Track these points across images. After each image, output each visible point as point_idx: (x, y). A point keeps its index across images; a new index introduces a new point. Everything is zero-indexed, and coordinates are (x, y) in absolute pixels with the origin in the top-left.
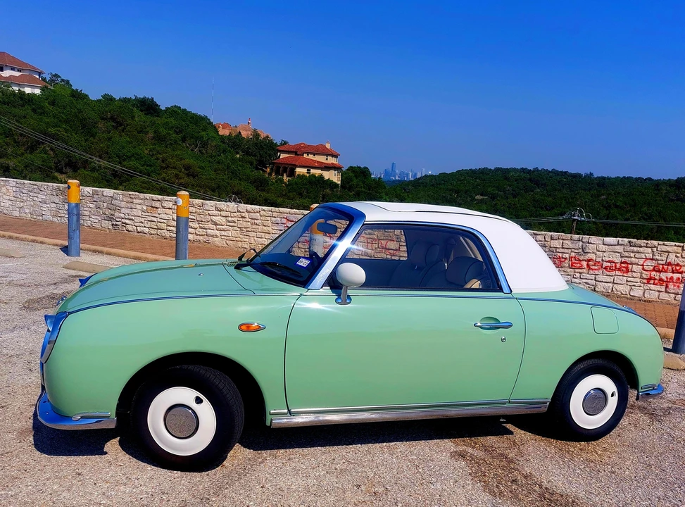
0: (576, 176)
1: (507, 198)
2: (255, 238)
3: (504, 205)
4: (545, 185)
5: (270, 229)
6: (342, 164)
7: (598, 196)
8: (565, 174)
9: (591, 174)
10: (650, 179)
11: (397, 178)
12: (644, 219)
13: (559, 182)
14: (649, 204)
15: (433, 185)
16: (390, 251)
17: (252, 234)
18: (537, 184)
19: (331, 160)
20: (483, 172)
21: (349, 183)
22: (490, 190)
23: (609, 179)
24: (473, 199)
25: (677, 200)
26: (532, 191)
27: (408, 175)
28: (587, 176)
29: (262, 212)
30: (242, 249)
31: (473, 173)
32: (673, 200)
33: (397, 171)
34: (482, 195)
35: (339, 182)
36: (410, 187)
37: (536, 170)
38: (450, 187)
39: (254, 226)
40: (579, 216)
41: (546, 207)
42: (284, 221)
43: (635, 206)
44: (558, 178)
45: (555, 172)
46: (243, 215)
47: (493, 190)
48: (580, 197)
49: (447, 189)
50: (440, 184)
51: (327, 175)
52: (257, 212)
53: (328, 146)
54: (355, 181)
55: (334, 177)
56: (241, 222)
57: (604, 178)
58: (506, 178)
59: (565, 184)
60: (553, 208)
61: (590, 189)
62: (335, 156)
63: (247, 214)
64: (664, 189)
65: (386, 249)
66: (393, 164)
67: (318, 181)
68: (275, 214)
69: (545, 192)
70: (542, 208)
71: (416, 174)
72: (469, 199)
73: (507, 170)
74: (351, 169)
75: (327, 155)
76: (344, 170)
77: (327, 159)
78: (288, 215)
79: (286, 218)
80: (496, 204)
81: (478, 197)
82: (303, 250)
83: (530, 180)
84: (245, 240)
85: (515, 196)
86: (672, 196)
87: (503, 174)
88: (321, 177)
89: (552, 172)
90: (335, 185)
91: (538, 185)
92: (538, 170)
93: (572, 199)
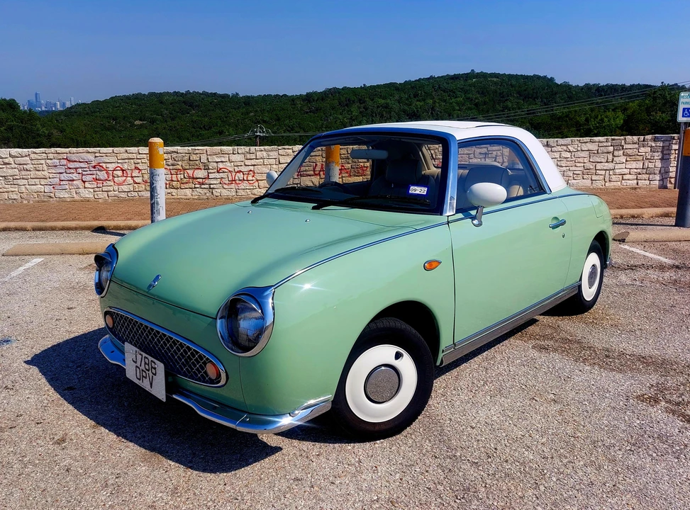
0: (225, 97)
1: (166, 121)
2: (27, 186)
3: (165, 128)
4: (198, 106)
5: (46, 173)
7: (248, 113)
8: (215, 94)
9: (237, 94)
10: (285, 95)
11: (43, 109)
12: (288, 131)
13: (211, 103)
14: (289, 117)
15: (87, 114)
16: (198, 180)
17: (20, 182)
18: (191, 105)
20: (137, 98)
22: (148, 114)
23: (253, 97)
24: (133, 125)
25: (310, 112)
26: (188, 113)
27: (55, 105)
28: (233, 96)
29: (33, 156)
30: (10, 201)
31: (127, 99)
32: (307, 113)
33: (42, 102)
34: (141, 120)
36: (62, 117)
37: (188, 92)
38: (107, 114)
39: (23, 173)
40: (260, 132)
41: (204, 127)
42: (64, 162)
43: (278, 120)
44: (210, 99)
45: (205, 94)
46: (6, 161)
47: (151, 115)
48: (233, 115)
49: (104, 117)
50: (95, 112)
52: (26, 156)
54: (3, 114)
56: (5, 170)
57: (248, 97)
58: (162, 103)
59: (217, 105)
60: (210, 128)
61: (239, 108)
63: (11, 159)
64: (299, 103)
65: (193, 178)
66: (36, 94)
68: (51, 156)
69: (200, 113)
70: (201, 128)
71: (64, 104)
72: (128, 125)
73: (161, 95)
78: (69, 155)
79: (67, 159)
80: (157, 128)
81: (137, 122)
82: (92, 190)
83: (184, 102)
84: (13, 189)
85: (173, 119)
86: (306, 109)
87: (159, 98)
89: (202, 94)
91: (192, 107)
92: (190, 93)
93: (226, 118)
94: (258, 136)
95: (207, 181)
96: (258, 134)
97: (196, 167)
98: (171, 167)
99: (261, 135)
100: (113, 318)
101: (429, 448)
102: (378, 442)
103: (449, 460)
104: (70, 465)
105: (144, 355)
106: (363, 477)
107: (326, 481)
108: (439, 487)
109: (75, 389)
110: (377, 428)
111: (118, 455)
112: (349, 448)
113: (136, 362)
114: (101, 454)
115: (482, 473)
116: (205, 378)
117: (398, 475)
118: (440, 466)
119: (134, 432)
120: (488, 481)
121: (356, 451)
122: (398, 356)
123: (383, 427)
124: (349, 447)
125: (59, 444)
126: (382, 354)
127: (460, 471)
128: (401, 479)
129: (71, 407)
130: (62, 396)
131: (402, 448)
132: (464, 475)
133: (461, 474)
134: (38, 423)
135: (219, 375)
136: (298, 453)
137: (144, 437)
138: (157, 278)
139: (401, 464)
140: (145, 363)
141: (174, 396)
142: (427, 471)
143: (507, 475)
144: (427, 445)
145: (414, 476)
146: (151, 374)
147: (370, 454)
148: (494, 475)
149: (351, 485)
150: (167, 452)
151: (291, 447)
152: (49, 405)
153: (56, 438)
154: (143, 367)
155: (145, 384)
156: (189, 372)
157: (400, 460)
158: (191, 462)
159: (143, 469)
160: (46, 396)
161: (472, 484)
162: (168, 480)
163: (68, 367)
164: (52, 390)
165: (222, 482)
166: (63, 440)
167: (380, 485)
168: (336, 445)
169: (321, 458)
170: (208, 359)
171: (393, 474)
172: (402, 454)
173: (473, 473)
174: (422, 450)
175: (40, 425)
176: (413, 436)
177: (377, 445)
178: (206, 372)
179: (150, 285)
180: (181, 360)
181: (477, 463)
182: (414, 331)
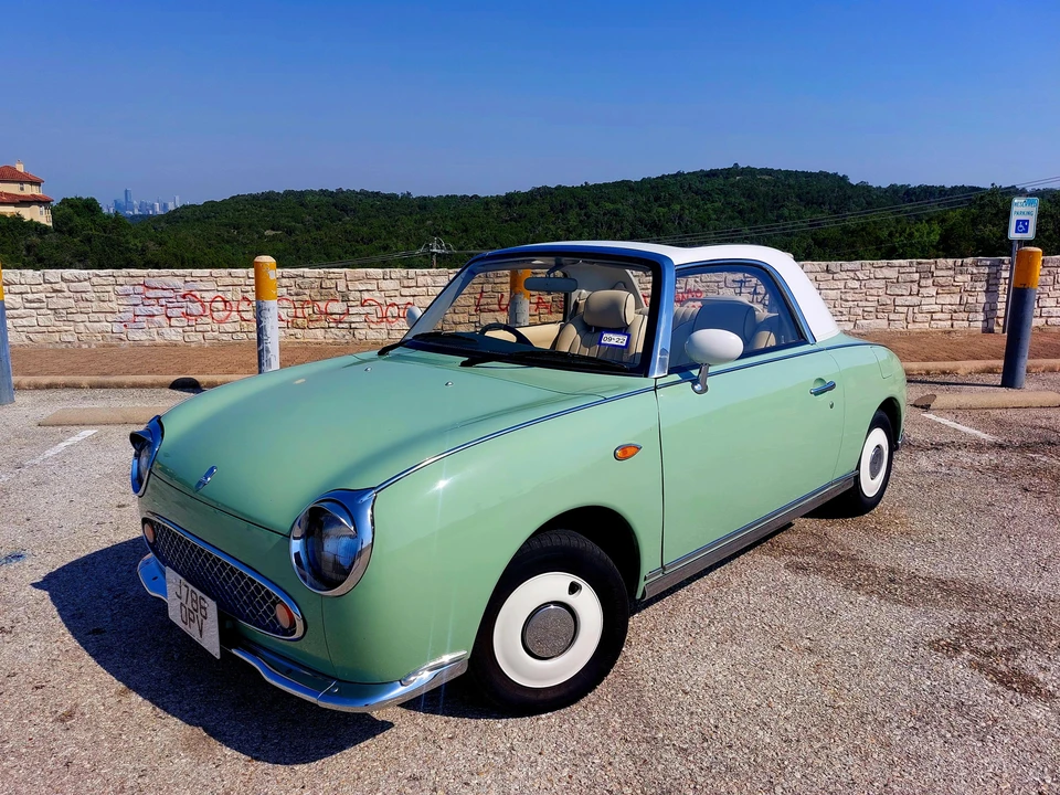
0: (391, 197)
1: (309, 231)
2: (88, 324)
3: (307, 241)
4: (354, 210)
5: (113, 304)
6: (49, 196)
7: (423, 221)
8: (378, 194)
9: (409, 194)
10: (476, 197)
11: (136, 212)
12: (479, 245)
13: (372, 206)
14: (482, 227)
15: (198, 220)
16: (334, 316)
17: (79, 317)
18: (344, 210)
19: (30, 190)
20: (269, 197)
21: (66, 224)
22: (283, 221)
23: (431, 199)
24: (262, 236)
25: (511, 220)
26: (340, 220)
27: (153, 207)
28: (403, 196)
29: (95, 279)
30: (64, 345)
31: (254, 200)
32: (507, 221)
33: (135, 202)
34: (273, 229)
35: (51, 224)
36: (163, 224)
37: (340, 191)
38: (226, 221)
39: (83, 304)
40: (437, 248)
41: (362, 239)
42: (140, 289)
43: (466, 231)
44: (370, 201)
45: (364, 193)
46: (57, 287)
47: (288, 221)
48: (402, 224)
49: (221, 224)
50: (208, 217)
51: (28, 214)
52: (85, 280)
53: (20, 168)
54: (77, 220)
55: (39, 216)
56: (54, 299)
57: (424, 198)
58: (302, 205)
59: (380, 208)
60: (371, 241)
61: (411, 214)
62: (37, 183)
63: (64, 285)
64: (495, 208)
66: (126, 191)
67: (14, 223)
68: (121, 280)
69: (357, 220)
70: (358, 242)
71: (165, 206)
72: (256, 236)
73: (302, 194)
74: (65, 201)
75: (21, 183)
76: (54, 204)
77: (22, 189)
78: (148, 279)
79: (143, 285)
80: (295, 241)
81: (269, 233)
83: (335, 205)
84: (67, 328)
85: (318, 228)
86: (504, 216)
87: (299, 198)
88: (19, 218)
89: (360, 193)
90: (46, 228)
91: (346, 211)
92: (343, 192)
93: (393, 227)
94: (434, 253)
95: (346, 318)
96: (435, 250)
97: (331, 298)
98: (295, 298)
99: (439, 251)
100: (153, 529)
101: (617, 726)
102: (543, 716)
103: (644, 745)
104: (72, 755)
105: (191, 587)
106: (514, 773)
107: (457, 780)
108: (625, 789)
109: (105, 631)
110: (541, 696)
111: (149, 739)
112: (500, 726)
113: (180, 598)
114: (124, 737)
115: (692, 766)
116: (274, 627)
117: (567, 770)
118: (631, 754)
119: (180, 702)
120: (701, 780)
121: (508, 731)
122: (574, 588)
123: (551, 695)
124: (499, 724)
125: (63, 721)
126: (550, 586)
127: (659, 763)
128: (570, 777)
129: (92, 662)
130: (82, 644)
131: (578, 726)
132: (665, 769)
133: (660, 767)
134: (37, 688)
135: (293, 624)
136: (421, 736)
137: (194, 710)
138: (210, 472)
139: (573, 751)
140: (193, 600)
141: (234, 652)
142: (610, 764)
143: (729, 769)
144: (616, 722)
145: (590, 771)
146: (200, 618)
147: (529, 737)
148: (709, 769)
149: (494, 786)
150: (224, 734)
151: (412, 726)
152: (60, 658)
153: (61, 711)
154: (189, 606)
155: (193, 631)
156: (254, 616)
157: (573, 745)
158: (257, 750)
159: (182, 761)
160: (58, 643)
161: (675, 784)
162: (218, 779)
163: (101, 597)
164: (69, 635)
165: (299, 784)
166: (70, 715)
167: (537, 786)
168: (481, 722)
169: (455, 742)
170: (277, 598)
171: (559, 767)
172: (576, 735)
173: (678, 766)
174: (606, 730)
175: (39, 691)
176: (596, 707)
177: (541, 722)
178: (275, 617)
179: (200, 483)
180: (242, 597)
181: (686, 750)
182: (598, 550)
